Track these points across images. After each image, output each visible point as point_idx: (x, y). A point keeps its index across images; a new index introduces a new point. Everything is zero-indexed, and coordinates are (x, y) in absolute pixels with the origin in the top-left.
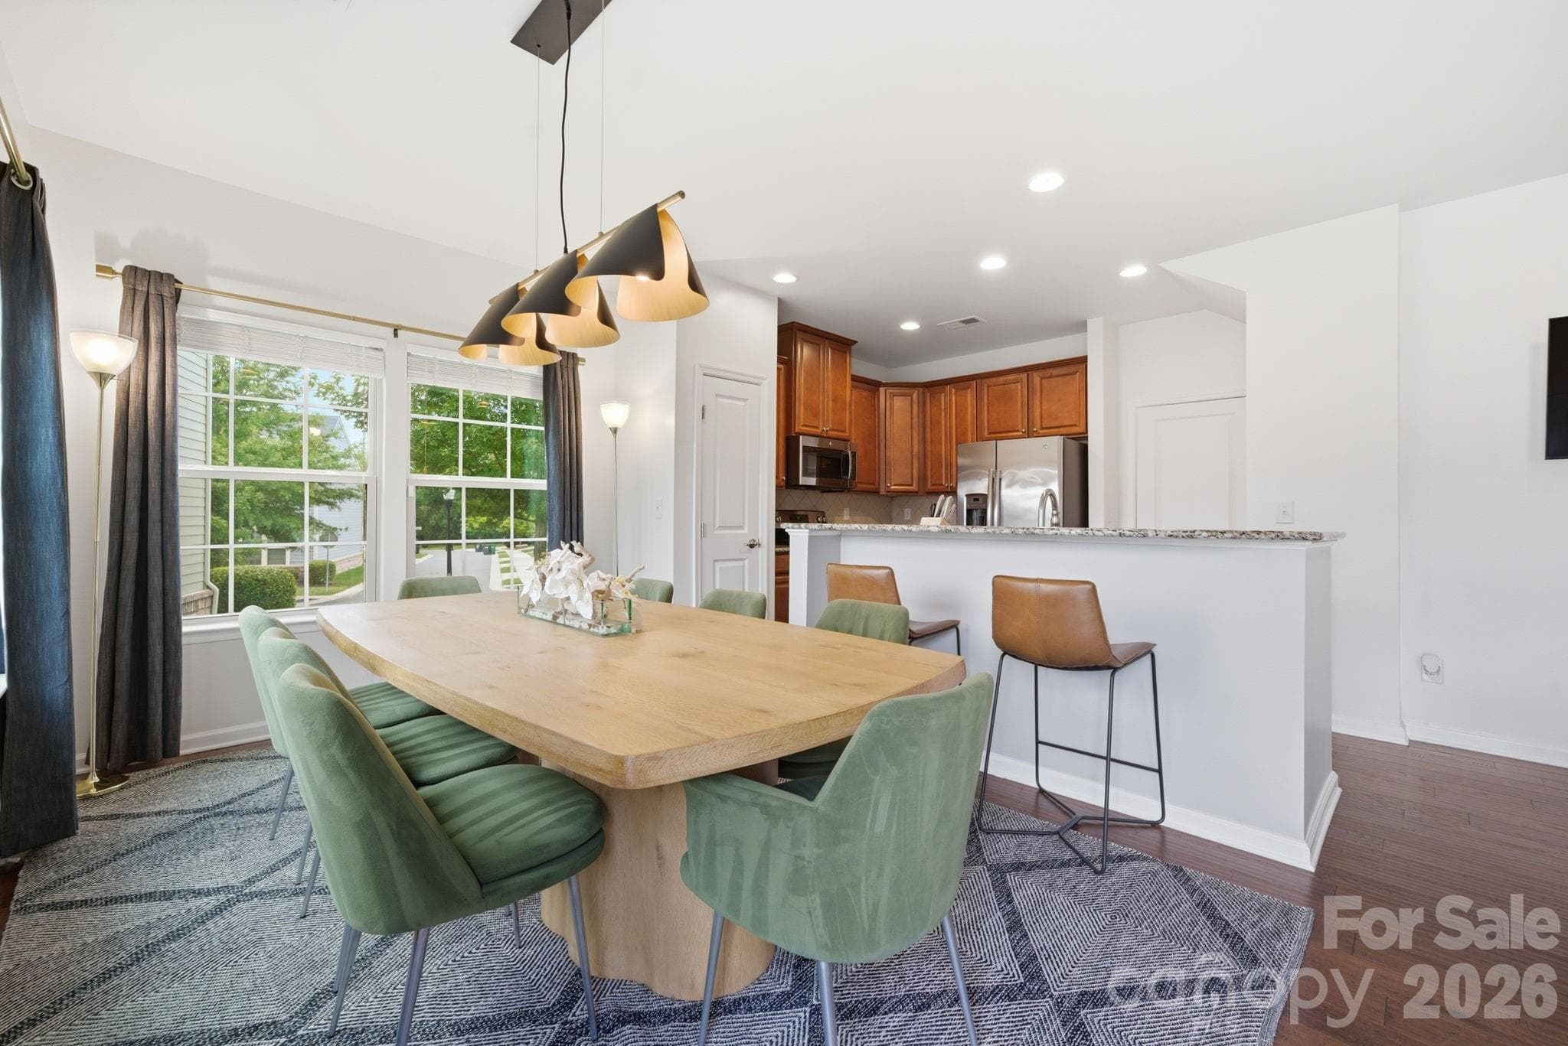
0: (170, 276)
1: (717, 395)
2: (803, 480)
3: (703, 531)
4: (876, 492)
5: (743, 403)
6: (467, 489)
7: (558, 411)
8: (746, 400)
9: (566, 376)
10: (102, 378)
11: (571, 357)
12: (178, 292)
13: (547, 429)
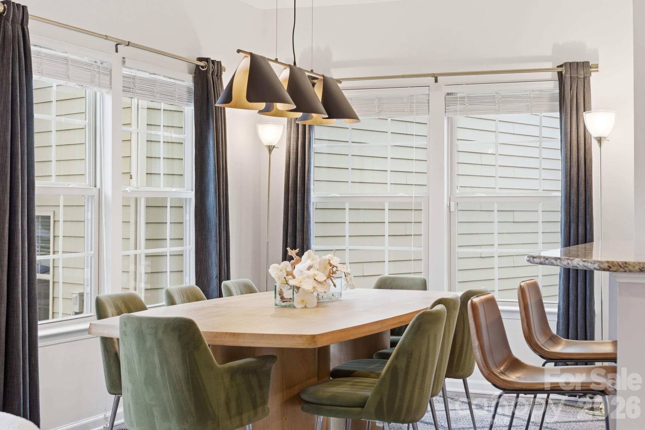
10: (270, 149)
11: (582, 66)
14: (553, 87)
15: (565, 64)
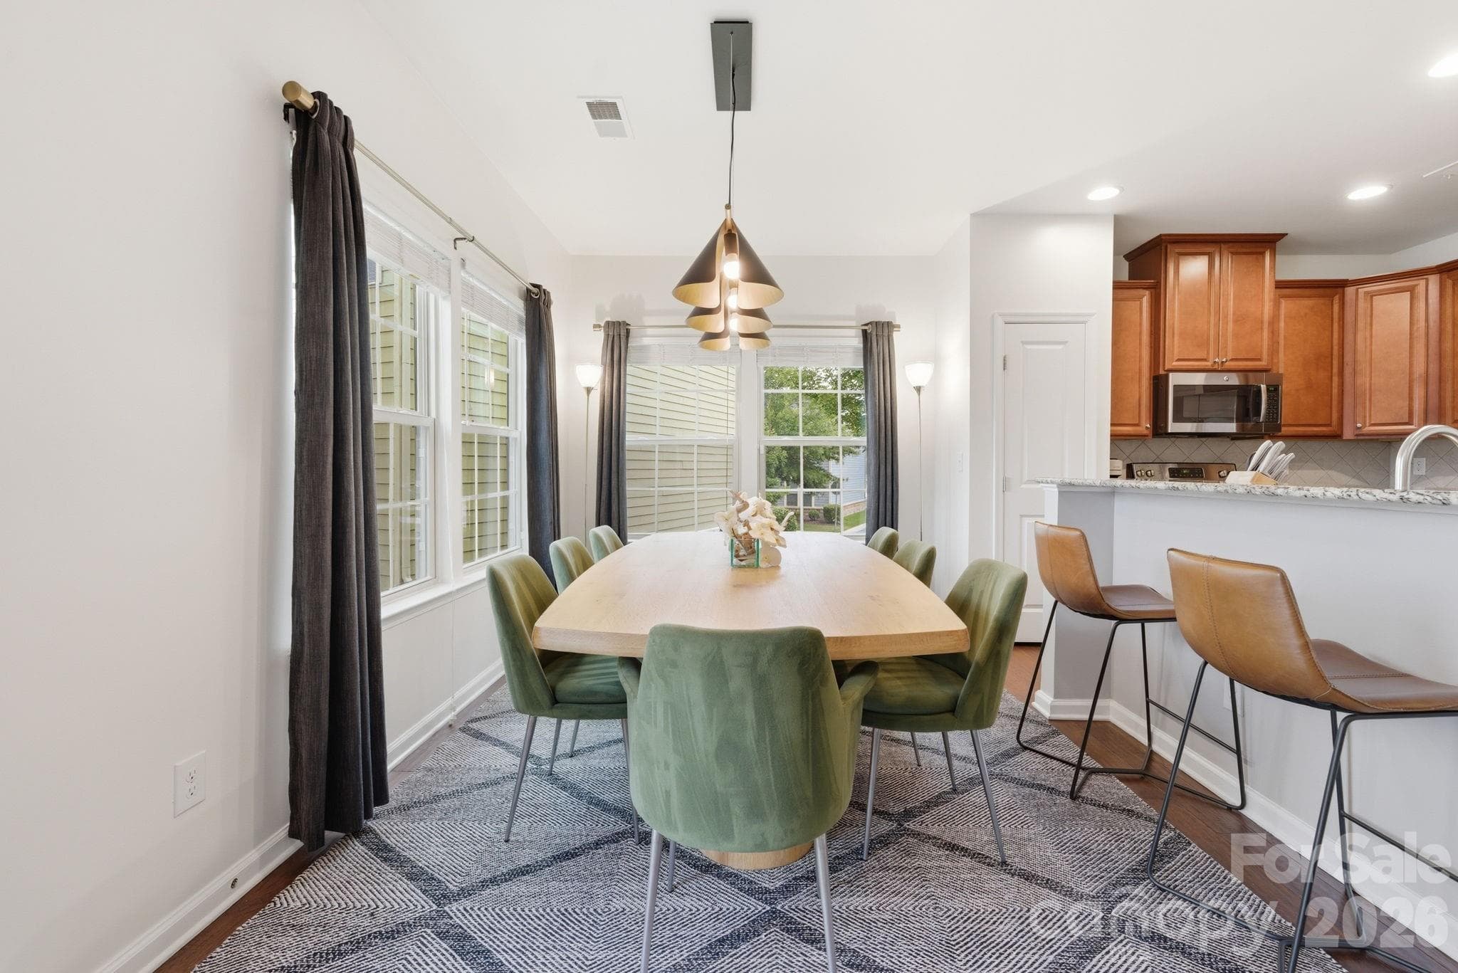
0: (624, 322)
1: (1024, 343)
2: (1173, 427)
3: (1005, 485)
4: (1337, 436)
5: (1060, 347)
6: (804, 447)
7: (874, 376)
8: (1064, 343)
9: (880, 343)
10: (589, 390)
11: (885, 326)
12: (628, 332)
13: (866, 392)
14: (857, 342)
15: (871, 323)
